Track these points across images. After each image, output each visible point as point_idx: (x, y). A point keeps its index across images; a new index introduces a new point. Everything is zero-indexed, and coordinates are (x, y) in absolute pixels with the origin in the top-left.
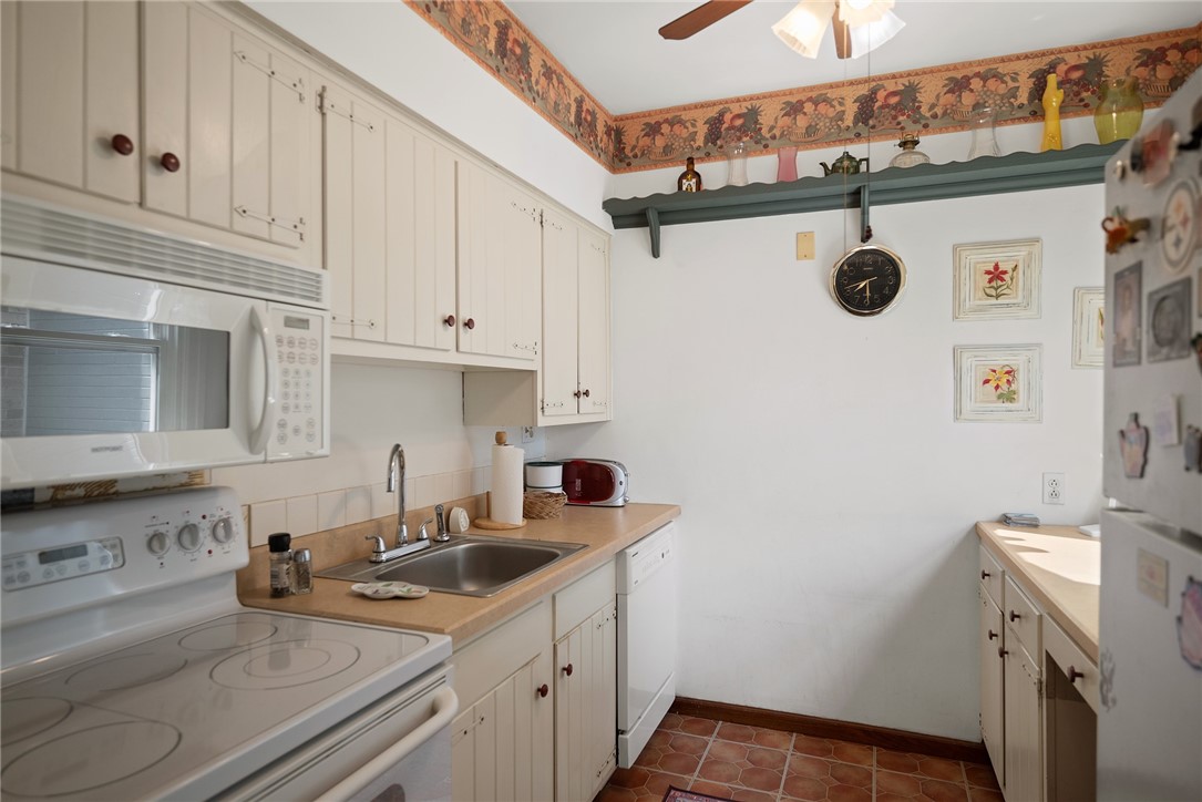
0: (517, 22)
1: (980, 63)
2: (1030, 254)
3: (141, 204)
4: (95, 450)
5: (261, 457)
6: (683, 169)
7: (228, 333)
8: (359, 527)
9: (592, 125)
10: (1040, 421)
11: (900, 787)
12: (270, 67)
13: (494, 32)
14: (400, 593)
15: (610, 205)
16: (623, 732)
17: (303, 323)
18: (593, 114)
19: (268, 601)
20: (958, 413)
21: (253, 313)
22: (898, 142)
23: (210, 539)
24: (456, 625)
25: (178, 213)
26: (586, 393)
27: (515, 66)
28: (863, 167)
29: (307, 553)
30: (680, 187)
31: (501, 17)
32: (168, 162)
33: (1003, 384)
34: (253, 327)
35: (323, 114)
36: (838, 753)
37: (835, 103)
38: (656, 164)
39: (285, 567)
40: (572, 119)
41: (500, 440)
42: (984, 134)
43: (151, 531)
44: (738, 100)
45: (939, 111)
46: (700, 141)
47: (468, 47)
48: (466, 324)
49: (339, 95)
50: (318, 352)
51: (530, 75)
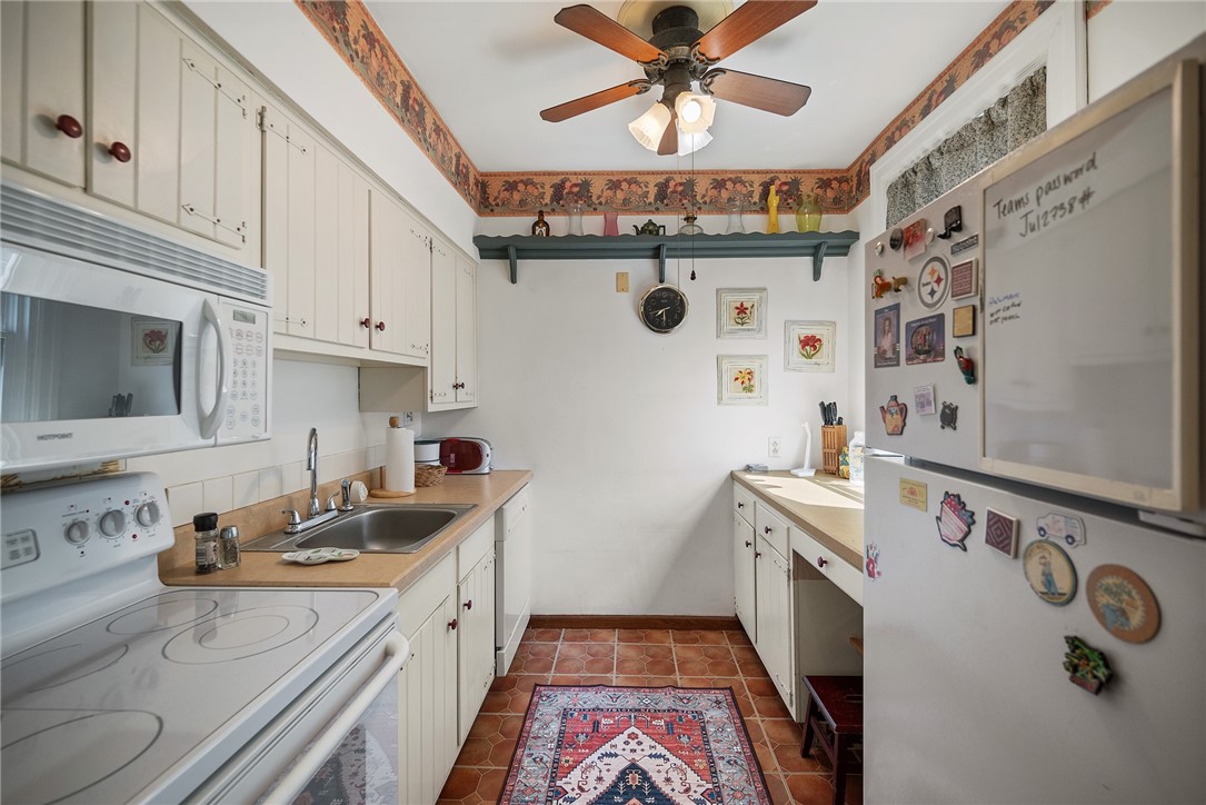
0: (416, 85)
1: (732, 172)
2: (761, 298)
3: (85, 190)
4: (41, 438)
5: (211, 441)
6: (536, 218)
7: (181, 323)
8: (272, 503)
9: (466, 176)
10: (767, 404)
11: (690, 654)
12: (216, 79)
13: (400, 89)
14: (333, 558)
15: (478, 240)
16: (500, 649)
17: (248, 318)
18: (467, 168)
19: (193, 579)
20: (720, 399)
21: (205, 306)
22: (683, 217)
23: (134, 523)
24: (398, 579)
25: (125, 203)
26: (462, 386)
27: (415, 120)
28: (661, 231)
29: (234, 529)
30: (534, 232)
31: (406, 78)
32: (117, 152)
33: (746, 381)
34: (206, 318)
35: (263, 131)
36: (648, 638)
37: (642, 185)
38: (513, 213)
39: (213, 544)
40: (453, 170)
41: (393, 423)
42: (735, 218)
43: (69, 521)
44: (575, 174)
45: (707, 199)
46: (547, 200)
47: (381, 96)
48: (377, 327)
49: (277, 116)
50: (263, 344)
51: (425, 129)
